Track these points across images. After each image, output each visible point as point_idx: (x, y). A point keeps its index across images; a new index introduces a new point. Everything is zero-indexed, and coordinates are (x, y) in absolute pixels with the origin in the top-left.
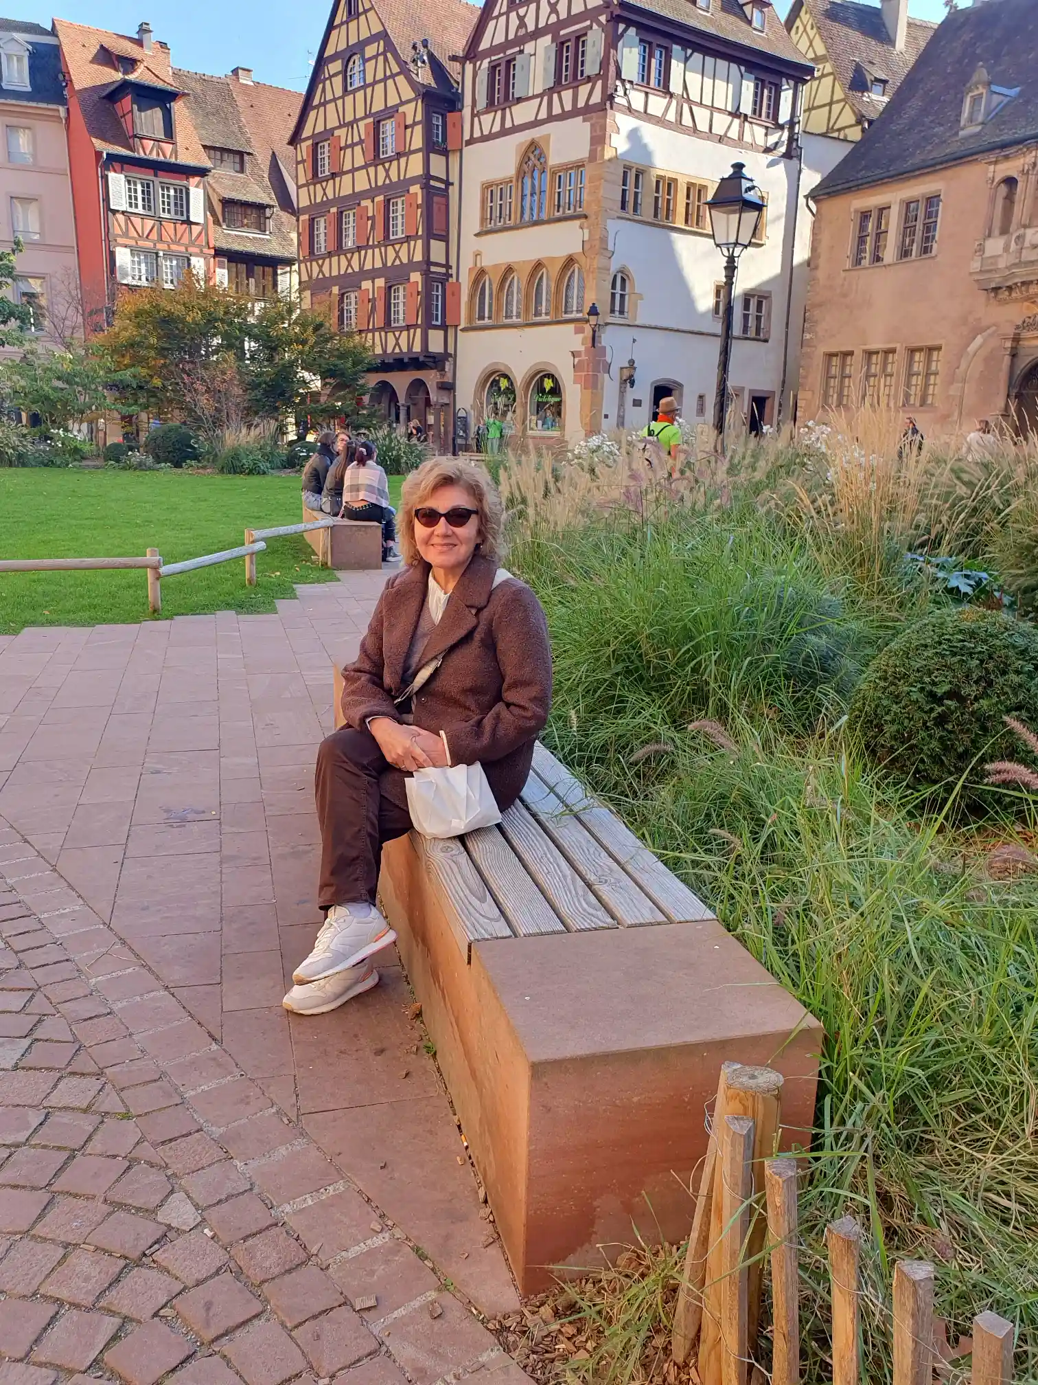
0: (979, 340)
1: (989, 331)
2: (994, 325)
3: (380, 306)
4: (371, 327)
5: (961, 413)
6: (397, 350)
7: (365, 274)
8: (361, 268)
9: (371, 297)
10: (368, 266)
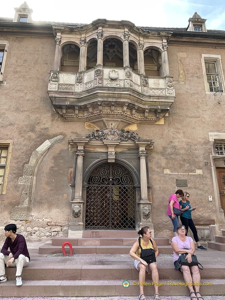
0: (47, 144)
1: (56, 138)
2: (61, 134)
5: (30, 201)
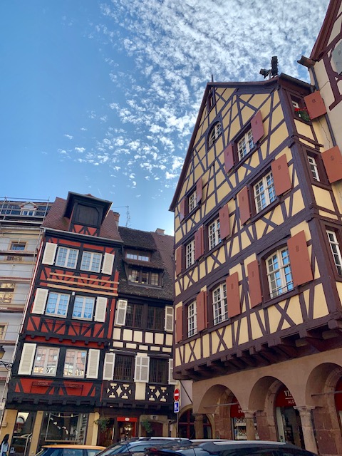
3: (255, 284)
4: (244, 310)
6: (286, 325)
7: (231, 261)
8: (227, 257)
9: (241, 278)
10: (235, 251)
